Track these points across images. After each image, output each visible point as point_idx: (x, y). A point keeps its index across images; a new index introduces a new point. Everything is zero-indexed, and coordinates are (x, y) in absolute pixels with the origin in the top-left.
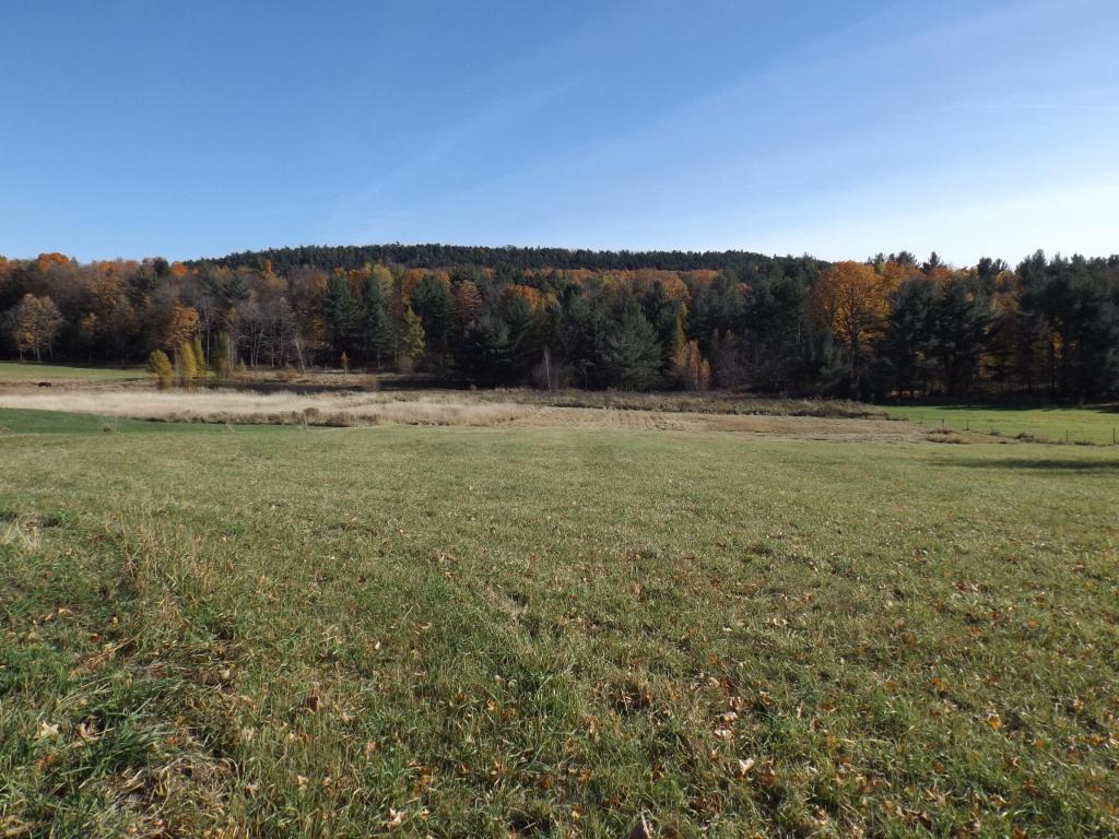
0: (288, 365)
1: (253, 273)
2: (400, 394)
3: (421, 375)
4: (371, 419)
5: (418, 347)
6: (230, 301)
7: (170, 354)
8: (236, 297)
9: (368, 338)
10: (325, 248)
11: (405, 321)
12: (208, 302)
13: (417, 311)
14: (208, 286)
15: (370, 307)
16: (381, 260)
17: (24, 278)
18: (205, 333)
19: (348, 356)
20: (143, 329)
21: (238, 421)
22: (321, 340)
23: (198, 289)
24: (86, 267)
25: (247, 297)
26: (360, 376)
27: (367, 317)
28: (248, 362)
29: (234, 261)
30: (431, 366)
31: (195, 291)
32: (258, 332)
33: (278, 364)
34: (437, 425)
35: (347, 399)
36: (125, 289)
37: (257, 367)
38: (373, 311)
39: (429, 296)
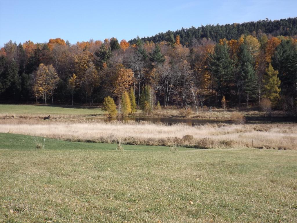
0: (187, 106)
1: (168, 45)
2: (258, 126)
3: (277, 112)
4: (227, 144)
5: (276, 92)
6: (153, 64)
7: (116, 99)
8: (156, 61)
9: (240, 86)
10: (218, 26)
11: (266, 74)
12: (140, 65)
13: (275, 67)
14: (140, 55)
15: (243, 65)
16: (255, 32)
17: (41, 54)
18: (137, 85)
19: (226, 99)
20: (102, 83)
21: (139, 143)
22: (210, 88)
23: (134, 57)
24: (73, 46)
25: (163, 61)
26: (234, 113)
27: (240, 72)
28: (162, 104)
29: (159, 38)
30: (285, 106)
31: (133, 58)
32: (169, 84)
33: (181, 105)
34: (277, 148)
35: (221, 130)
36: (93, 58)
37: (168, 107)
38: (245, 67)
39: (285, 55)
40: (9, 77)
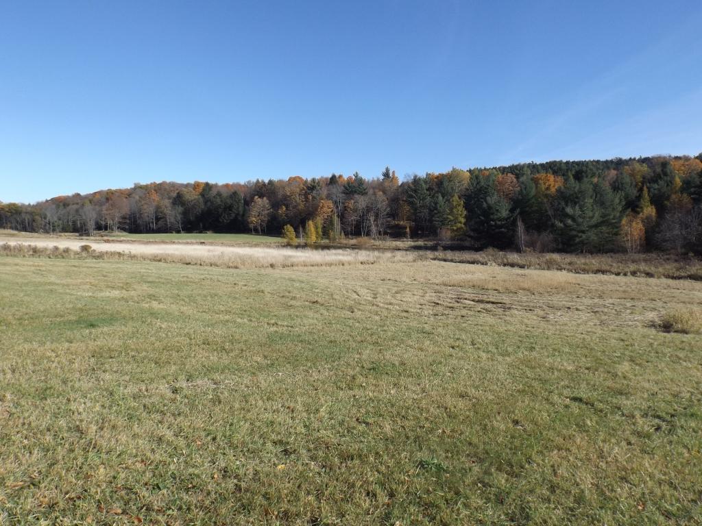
5: (460, 222)
7: (297, 228)
39: (478, 187)
40: (233, 210)
